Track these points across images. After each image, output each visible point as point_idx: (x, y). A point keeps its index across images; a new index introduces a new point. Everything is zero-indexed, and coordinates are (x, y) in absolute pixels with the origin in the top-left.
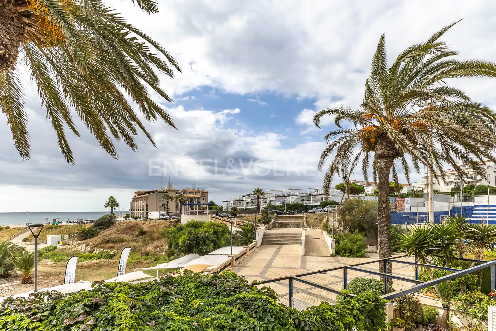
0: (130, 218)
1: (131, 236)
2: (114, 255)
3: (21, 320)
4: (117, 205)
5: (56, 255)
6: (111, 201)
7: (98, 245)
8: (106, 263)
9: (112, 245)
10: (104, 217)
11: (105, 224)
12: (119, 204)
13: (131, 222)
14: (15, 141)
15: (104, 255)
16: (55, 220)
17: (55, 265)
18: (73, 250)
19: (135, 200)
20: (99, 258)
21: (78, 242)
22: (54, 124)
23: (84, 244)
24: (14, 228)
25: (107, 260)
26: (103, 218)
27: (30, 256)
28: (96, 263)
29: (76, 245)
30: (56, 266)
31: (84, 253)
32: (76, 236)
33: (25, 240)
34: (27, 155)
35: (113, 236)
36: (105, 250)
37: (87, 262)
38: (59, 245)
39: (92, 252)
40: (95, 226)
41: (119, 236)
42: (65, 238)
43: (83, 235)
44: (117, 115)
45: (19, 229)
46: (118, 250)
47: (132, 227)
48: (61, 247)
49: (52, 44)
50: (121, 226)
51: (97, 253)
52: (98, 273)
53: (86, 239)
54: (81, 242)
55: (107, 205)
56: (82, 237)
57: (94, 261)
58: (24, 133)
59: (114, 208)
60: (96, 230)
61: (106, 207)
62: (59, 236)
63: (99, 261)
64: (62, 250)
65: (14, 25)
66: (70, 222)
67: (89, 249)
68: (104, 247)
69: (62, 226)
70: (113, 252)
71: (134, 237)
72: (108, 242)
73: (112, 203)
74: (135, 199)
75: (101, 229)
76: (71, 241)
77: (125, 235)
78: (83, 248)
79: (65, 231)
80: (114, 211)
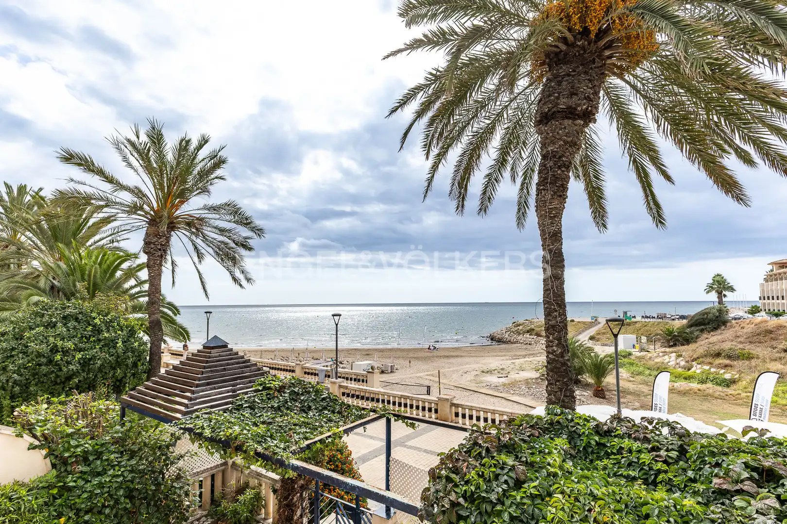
0: (763, 313)
1: (770, 349)
2: (733, 382)
3: (639, 451)
4: (731, 289)
5: (632, 364)
6: (718, 281)
7: (698, 358)
8: (718, 393)
9: (727, 362)
10: (707, 311)
11: (709, 323)
12: (734, 288)
13: (766, 321)
14: (591, 210)
15: (711, 377)
16: (625, 313)
17: (632, 379)
18: (656, 360)
19: (770, 278)
20: (702, 382)
21: (663, 349)
22: (639, 175)
23: (674, 354)
24: (579, 322)
25: (720, 388)
26: (704, 313)
27: (601, 360)
28: (699, 390)
29: (661, 354)
30: (633, 381)
31: (674, 368)
32: (659, 340)
33: (592, 338)
34: (605, 226)
35: (727, 346)
36: (713, 370)
37: (681, 385)
38: (634, 350)
39: (689, 370)
40: (690, 326)
41: (741, 346)
42: (642, 341)
43: (671, 339)
44: (752, 123)
45: (584, 323)
46: (740, 372)
47: (771, 332)
48: (638, 354)
49: (638, 63)
50: (743, 328)
51: (698, 371)
52: (705, 408)
53: (675, 345)
54: (668, 350)
55: (710, 288)
56: (668, 341)
57: (695, 385)
58: (601, 198)
59: (725, 296)
60: (691, 333)
61: (708, 292)
62: (634, 336)
63: (704, 386)
64: (640, 358)
65: (595, 67)
66: (647, 317)
67: (683, 363)
68: (711, 363)
69: (636, 322)
70: (730, 375)
71: (778, 352)
72: (718, 355)
73: (720, 286)
74: (771, 276)
75: (702, 331)
76: (652, 347)
77: (752, 346)
78: (671, 359)
79: (642, 330)
80: (724, 299)
